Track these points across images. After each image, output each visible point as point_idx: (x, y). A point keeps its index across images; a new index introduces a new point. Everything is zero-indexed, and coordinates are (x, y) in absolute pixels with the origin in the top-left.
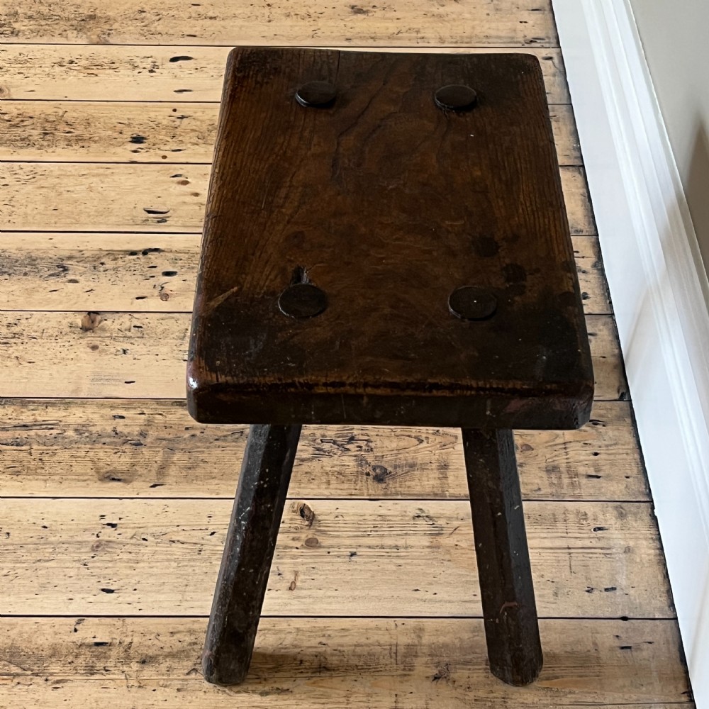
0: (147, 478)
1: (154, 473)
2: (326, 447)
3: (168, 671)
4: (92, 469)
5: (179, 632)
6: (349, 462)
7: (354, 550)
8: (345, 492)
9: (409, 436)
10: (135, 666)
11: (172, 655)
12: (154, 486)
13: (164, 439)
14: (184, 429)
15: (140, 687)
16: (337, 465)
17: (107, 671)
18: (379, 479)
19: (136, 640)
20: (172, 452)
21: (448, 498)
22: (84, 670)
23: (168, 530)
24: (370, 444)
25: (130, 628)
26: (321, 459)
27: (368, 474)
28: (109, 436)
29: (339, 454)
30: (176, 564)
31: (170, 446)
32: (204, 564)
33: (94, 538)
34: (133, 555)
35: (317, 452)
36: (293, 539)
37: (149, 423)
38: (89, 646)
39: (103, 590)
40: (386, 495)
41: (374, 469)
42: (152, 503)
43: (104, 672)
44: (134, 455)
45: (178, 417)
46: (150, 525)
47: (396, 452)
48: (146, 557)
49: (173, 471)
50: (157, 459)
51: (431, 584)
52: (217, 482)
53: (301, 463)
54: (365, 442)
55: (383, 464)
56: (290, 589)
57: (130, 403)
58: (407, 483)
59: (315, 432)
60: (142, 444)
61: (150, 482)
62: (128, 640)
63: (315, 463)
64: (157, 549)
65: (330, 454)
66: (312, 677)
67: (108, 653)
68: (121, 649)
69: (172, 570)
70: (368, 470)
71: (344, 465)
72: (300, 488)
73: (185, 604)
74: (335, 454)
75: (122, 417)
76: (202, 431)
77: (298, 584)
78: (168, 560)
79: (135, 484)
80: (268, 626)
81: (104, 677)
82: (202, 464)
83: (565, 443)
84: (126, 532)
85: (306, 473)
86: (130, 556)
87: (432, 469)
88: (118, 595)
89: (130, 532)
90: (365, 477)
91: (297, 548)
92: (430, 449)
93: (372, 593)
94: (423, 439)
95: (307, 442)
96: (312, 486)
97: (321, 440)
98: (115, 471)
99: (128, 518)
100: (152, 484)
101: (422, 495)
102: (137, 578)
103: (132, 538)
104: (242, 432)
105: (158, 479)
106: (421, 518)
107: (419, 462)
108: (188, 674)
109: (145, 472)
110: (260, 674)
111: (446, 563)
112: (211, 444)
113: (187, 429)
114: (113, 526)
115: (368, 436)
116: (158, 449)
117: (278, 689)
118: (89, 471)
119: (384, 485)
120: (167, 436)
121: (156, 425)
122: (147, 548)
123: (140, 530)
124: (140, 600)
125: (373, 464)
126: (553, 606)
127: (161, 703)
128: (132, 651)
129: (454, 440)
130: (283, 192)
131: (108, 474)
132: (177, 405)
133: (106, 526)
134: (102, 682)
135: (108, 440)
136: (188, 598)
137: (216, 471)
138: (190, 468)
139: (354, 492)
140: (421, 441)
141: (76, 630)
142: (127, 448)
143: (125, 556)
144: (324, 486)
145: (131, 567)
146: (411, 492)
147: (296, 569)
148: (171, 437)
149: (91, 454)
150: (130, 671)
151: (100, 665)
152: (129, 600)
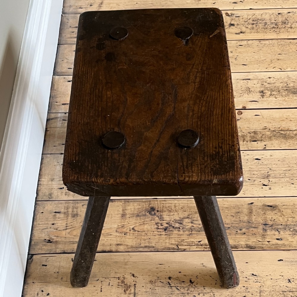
0: (256, 208)
1: (254, 210)
2: (177, 225)
4: (283, 211)
6: (166, 217)
8: (168, 202)
9: (139, 231)
12: (252, 203)
14: (246, 233)
16: (172, 215)
18: (153, 209)
20: (249, 221)
21: (123, 200)
22: (258, 133)
24: (157, 227)
25: (245, 146)
26: (179, 219)
27: (158, 211)
28: (280, 228)
29: (171, 221)
31: (250, 224)
33: (270, 180)
34: (252, 173)
35: (181, 222)
37: (263, 236)
38: (258, 140)
39: (260, 160)
40: (150, 201)
41: (155, 214)
42: (251, 195)
43: (250, 132)
44: (265, 219)
45: (250, 240)
46: (249, 186)
47: (145, 223)
48: (247, 172)
49: (246, 211)
50: (254, 217)
52: (225, 206)
53: (188, 216)
54: (159, 228)
55: (151, 216)
57: (277, 248)
58: (140, 207)
59: (183, 233)
60: (264, 225)
61: (254, 205)
62: (245, 143)
63: (182, 217)
65: (176, 221)
67: (251, 138)
68: (246, 139)
70: (157, 214)
71: (168, 215)
72: (188, 204)
74: (173, 221)
75: (277, 239)
76: (237, 233)
79: (260, 204)
81: (250, 131)
82: (233, 214)
83: (66, 229)
84: (257, 182)
85: (185, 211)
86: (253, 173)
87: (129, 214)
88: (254, 158)
89: (256, 182)
90: (159, 210)
92: (130, 225)
94: (132, 230)
95: (186, 227)
96: (182, 205)
97: (180, 229)
98: (272, 210)
99: (259, 188)
100: (253, 204)
101: (134, 201)
102: (248, 164)
103: (255, 180)
105: (251, 207)
107: (135, 218)
109: (258, 210)
112: (231, 225)
113: (245, 234)
114: (264, 185)
115: (158, 231)
116: (256, 222)
118: (283, 210)
119: (151, 206)
120: (253, 229)
121: (260, 235)
122: (248, 176)
123: (252, 184)
124: (244, 156)
125: (155, 216)
129: (118, 230)
130: (198, 80)
131: (274, 209)
132: (253, 247)
133: (267, 185)
134: (250, 129)
135: (280, 227)
137: (227, 211)
138: (238, 212)
139: (164, 202)
140: (133, 229)
141: (265, 145)
142: (270, 223)
144: (177, 205)
145: (252, 168)
146: (139, 202)
148: (251, 229)
149: (286, 219)
151: (252, 134)
152: (248, 156)
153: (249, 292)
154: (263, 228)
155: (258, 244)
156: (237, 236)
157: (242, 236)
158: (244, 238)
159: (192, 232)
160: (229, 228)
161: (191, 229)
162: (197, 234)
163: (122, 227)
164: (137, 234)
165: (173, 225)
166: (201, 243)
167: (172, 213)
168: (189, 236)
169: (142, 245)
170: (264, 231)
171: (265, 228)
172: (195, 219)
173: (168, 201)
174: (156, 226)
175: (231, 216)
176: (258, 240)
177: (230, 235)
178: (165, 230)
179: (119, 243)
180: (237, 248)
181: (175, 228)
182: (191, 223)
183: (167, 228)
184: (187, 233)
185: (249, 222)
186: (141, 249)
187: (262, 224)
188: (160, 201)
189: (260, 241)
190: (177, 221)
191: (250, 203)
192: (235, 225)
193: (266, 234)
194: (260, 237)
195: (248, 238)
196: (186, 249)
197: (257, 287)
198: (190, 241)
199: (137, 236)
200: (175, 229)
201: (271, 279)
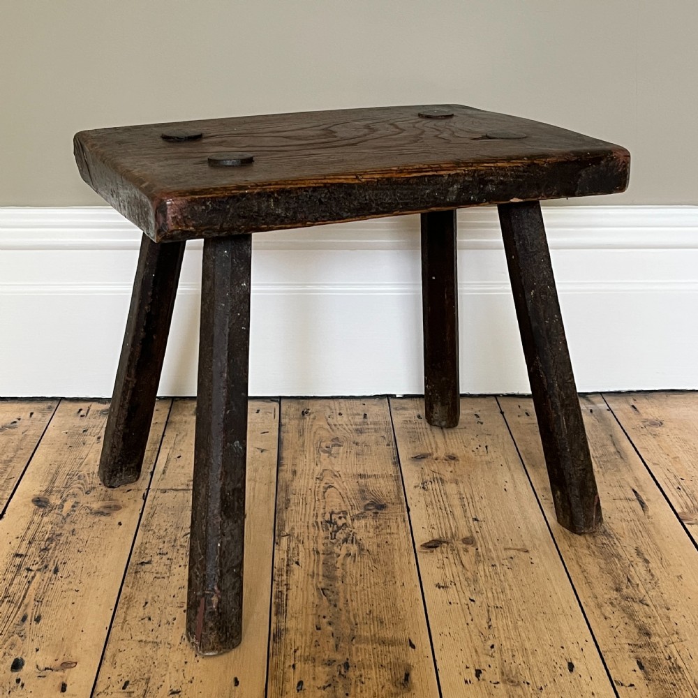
0: (400, 654)
1: (391, 649)
2: (341, 536)
3: (650, 617)
5: (603, 614)
6: (360, 524)
7: (471, 520)
8: (402, 525)
9: (324, 492)
10: (654, 639)
11: (631, 616)
12: (413, 647)
13: (337, 646)
14: (319, 632)
15: (677, 633)
16: (366, 530)
17: (670, 658)
18: (382, 507)
19: (624, 641)
20: (356, 638)
22: (677, 674)
23: (476, 631)
25: (613, 646)
26: (358, 538)
27: (377, 513)
28: (334, 692)
30: (520, 623)
31: (347, 640)
32: (514, 604)
33: (501, 686)
34: (516, 654)
35: (349, 541)
36: (467, 551)
37: (311, 660)
38: (646, 673)
39: (571, 670)
40: (401, 503)
41: (369, 510)
42: (439, 645)
43: (673, 660)
44: (365, 667)
45: (299, 637)
46: (471, 644)
47: (346, 499)
49: (388, 634)
51: (497, 484)
54: (334, 515)
55: (362, 505)
56: (527, 551)
59: (320, 543)
60: (347, 663)
62: (627, 646)
64: (502, 636)
66: (617, 538)
67: (649, 659)
68: (640, 650)
69: (528, 624)
70: (370, 513)
71: (366, 526)
72: (400, 549)
73: (568, 611)
74: (351, 531)
75: (300, 683)
76: (322, 617)
77: (519, 547)
78: (516, 628)
79: (412, 661)
80: (574, 563)
81: (679, 660)
82: (375, 614)
83: (330, 425)
84: (486, 662)
85: (379, 546)
86: (519, 656)
87: (366, 481)
88: (574, 659)
89: (485, 658)
91: (477, 549)
92: (340, 482)
93: (516, 510)
94: (328, 485)
96: (396, 542)
97: (332, 539)
99: (465, 661)
100: (410, 648)
101: (398, 487)
102: (547, 647)
103: (492, 656)
104: (322, 589)
105: (401, 644)
106: (426, 487)
108: (647, 605)
110: (627, 565)
111: (471, 476)
112: (343, 609)
113: (319, 629)
114: (479, 672)
115: (325, 513)
116: (354, 648)
117: (638, 555)
119: (388, 504)
120: (332, 644)
121: (313, 654)
122: (504, 645)
123: (479, 651)
124: (575, 642)
125: (362, 510)
126: (500, 436)
127: (688, 618)
128: (639, 643)
131: (399, 685)
133: (481, 678)
134: (685, 659)
135: (341, 692)
136: (561, 610)
138: (382, 622)
139: (400, 520)
140: (331, 487)
141: (632, 685)
142: (352, 674)
143: (520, 659)
144: (396, 536)
147: (502, 549)
148: (332, 641)
150: (663, 642)
151: (666, 663)
152: (577, 650)
153: (159, 626)
154: (335, 661)
155: (289, 648)
156: (310, 617)
157: (310, 625)
158: (306, 627)
159: (323, 554)
160: (335, 606)
161: (329, 553)
162: (318, 561)
163: (335, 475)
164: (318, 491)
165: (340, 531)
166: (295, 566)
167: (372, 530)
168: (311, 549)
169: (291, 496)
170: (326, 662)
171: (337, 663)
172: (358, 559)
173: (404, 524)
174: (336, 511)
175: (370, 611)
176: (300, 650)
177: (315, 606)
178: (330, 522)
179: (299, 473)
180: (276, 614)
181: (333, 533)
182: (347, 554)
183: (334, 525)
184: (321, 548)
185: (354, 638)
186: (282, 494)
187: (348, 659)
188: (404, 516)
189: (295, 651)
190: (351, 536)
191: (413, 642)
192: (343, 616)
193: (317, 664)
194: (307, 654)
195: (306, 634)
196: (279, 545)
197: (170, 638)
198: (300, 550)
199: (313, 491)
200: (331, 534)
201: (186, 662)
